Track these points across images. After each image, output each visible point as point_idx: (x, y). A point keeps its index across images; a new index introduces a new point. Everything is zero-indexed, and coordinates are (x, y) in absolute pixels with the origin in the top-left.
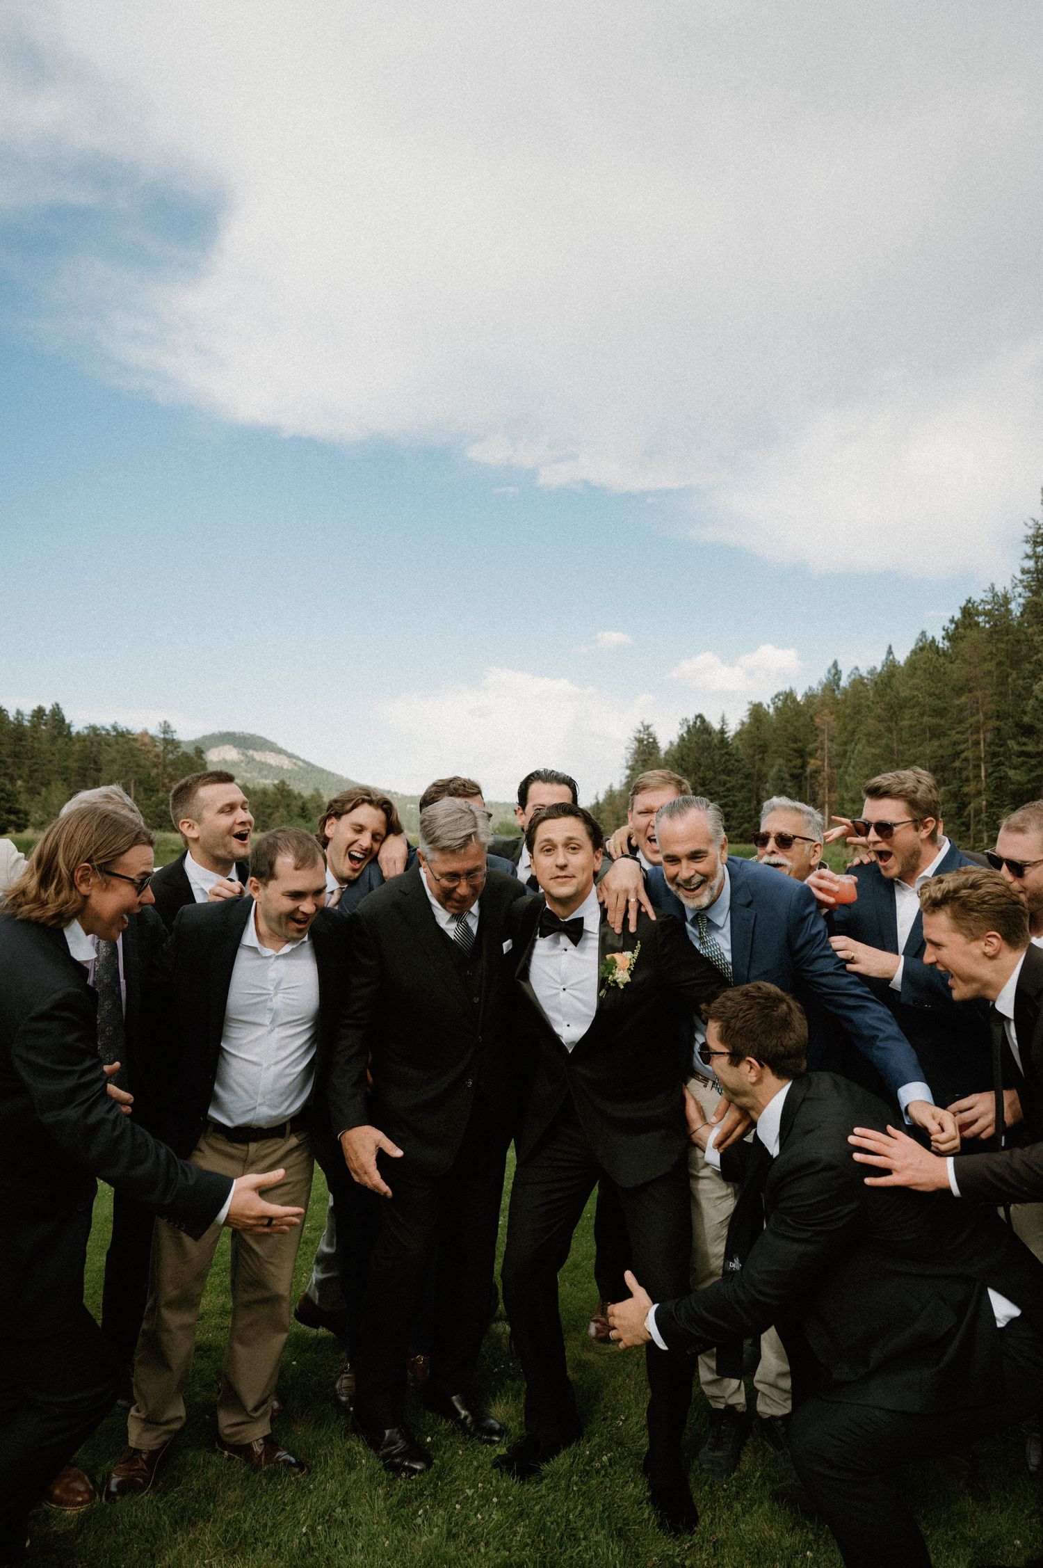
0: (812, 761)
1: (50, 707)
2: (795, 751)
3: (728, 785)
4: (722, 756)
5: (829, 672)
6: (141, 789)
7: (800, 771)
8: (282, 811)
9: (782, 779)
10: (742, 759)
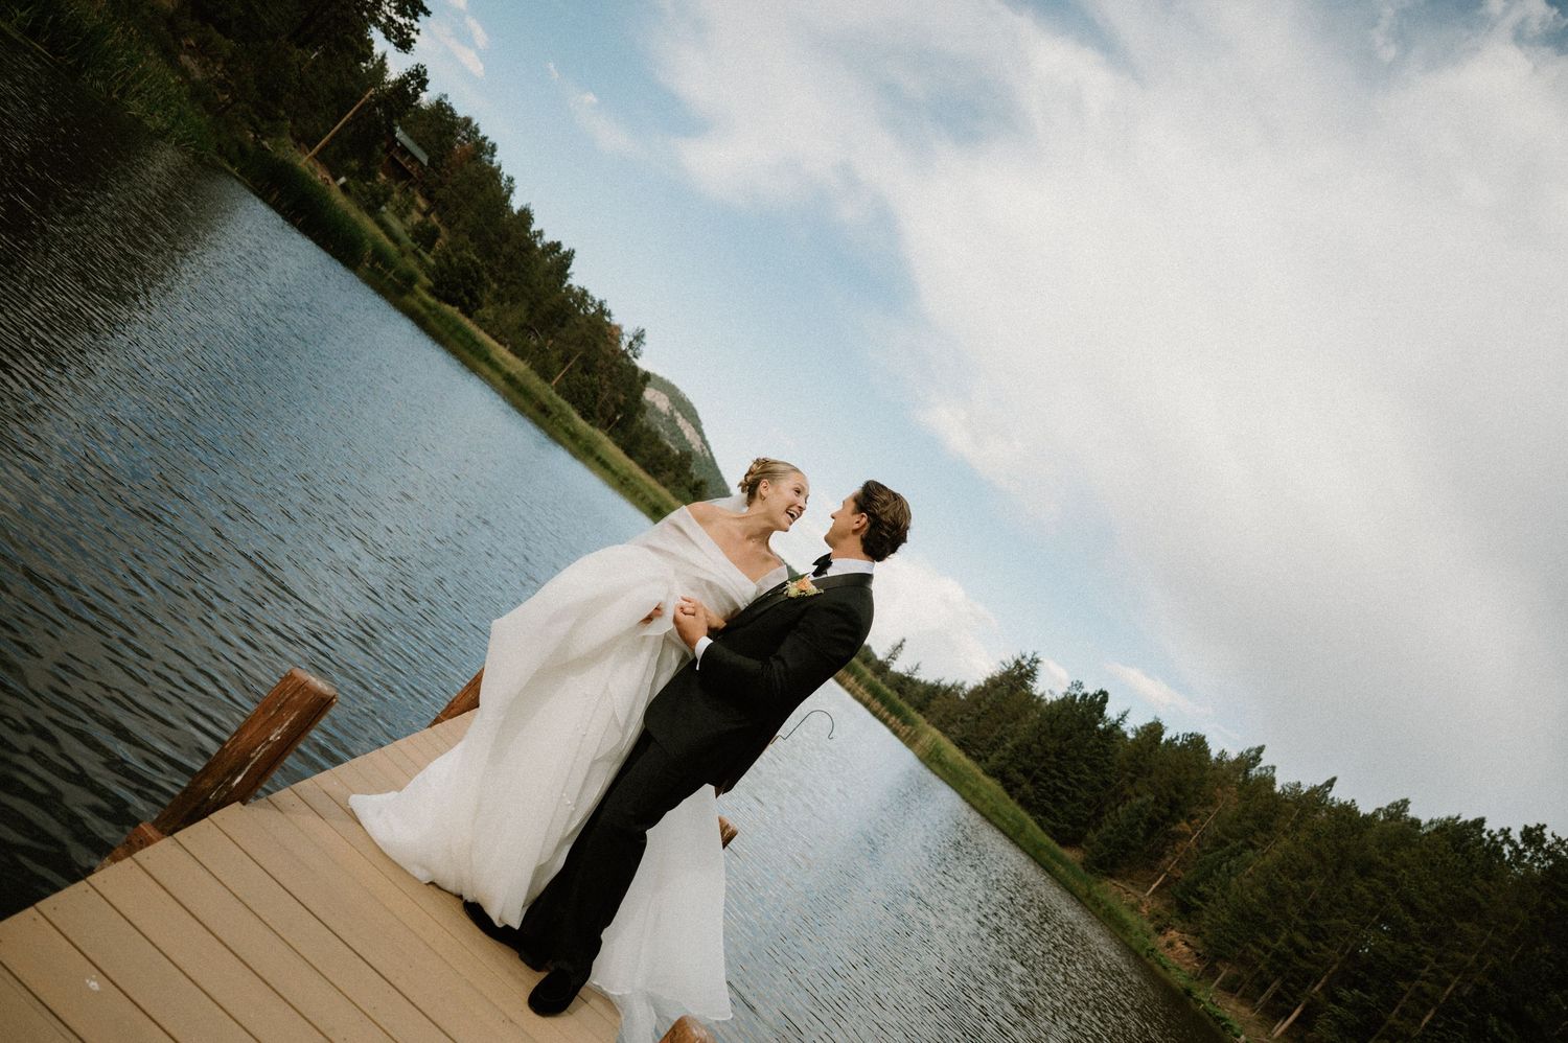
0: (1183, 823)
1: (567, 250)
2: (1173, 800)
5: (1249, 751)
6: (581, 366)
7: (1164, 821)
9: (1141, 816)
10: (1113, 765)
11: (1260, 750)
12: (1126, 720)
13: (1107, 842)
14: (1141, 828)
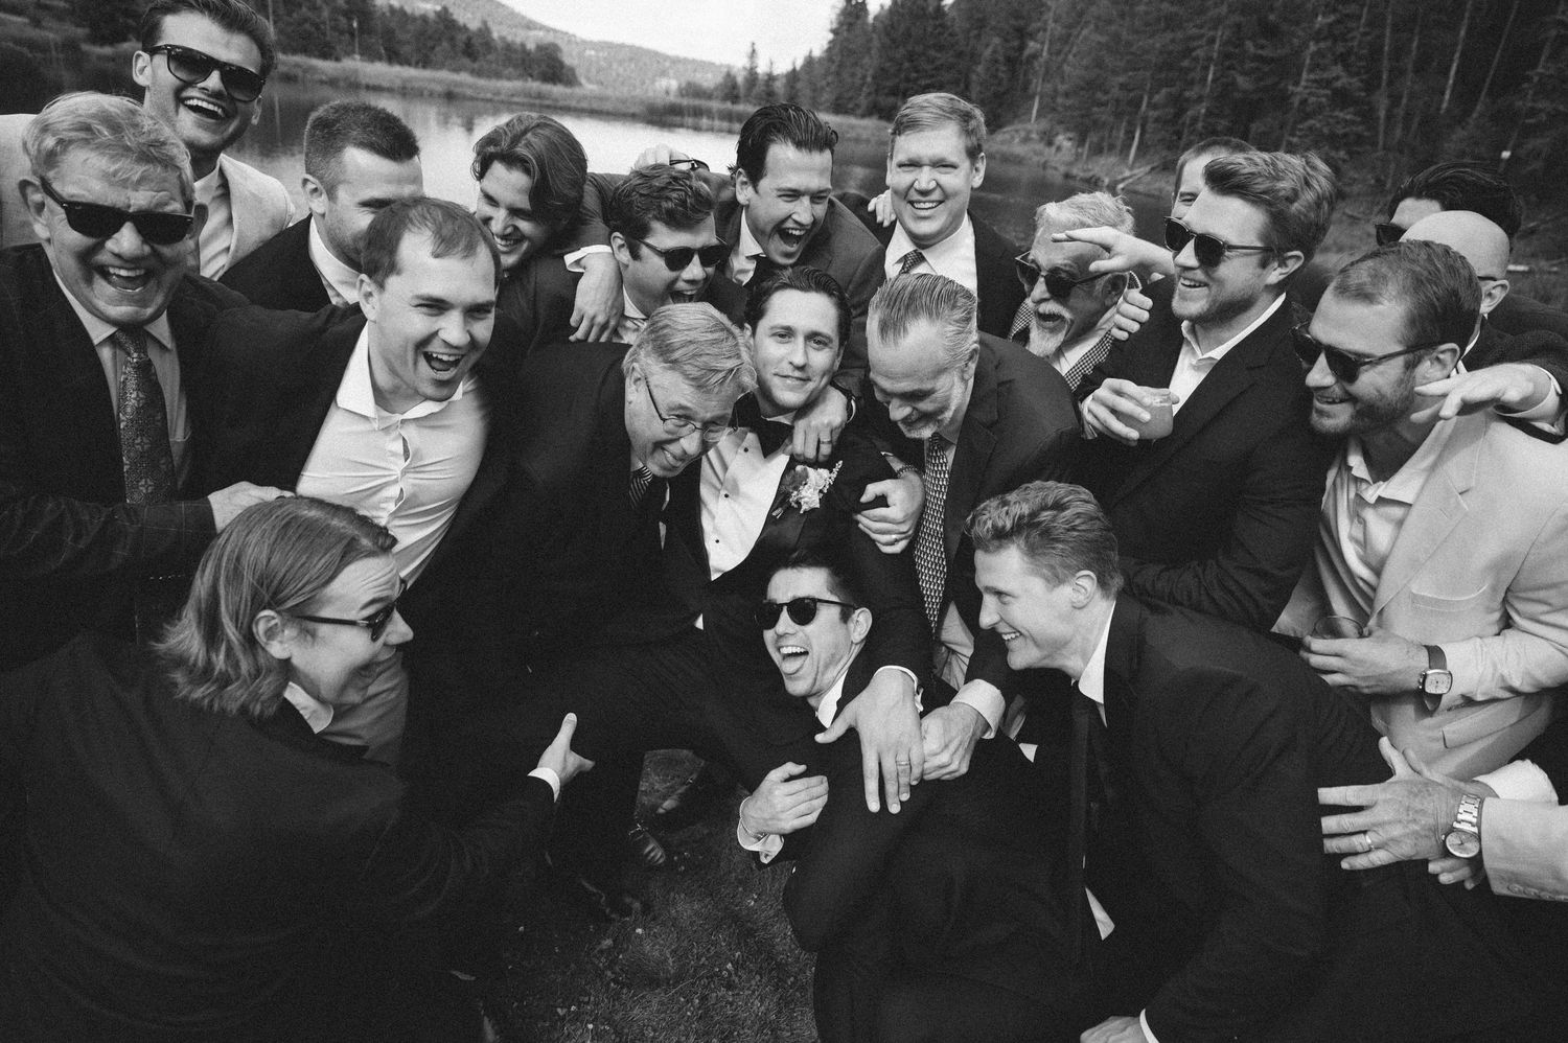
0: (1032, 44)
2: (1016, 29)
3: (938, 63)
4: (936, 27)
7: (1016, 53)
8: (445, 44)
9: (996, 61)
10: (957, 34)
14: (1003, 72)
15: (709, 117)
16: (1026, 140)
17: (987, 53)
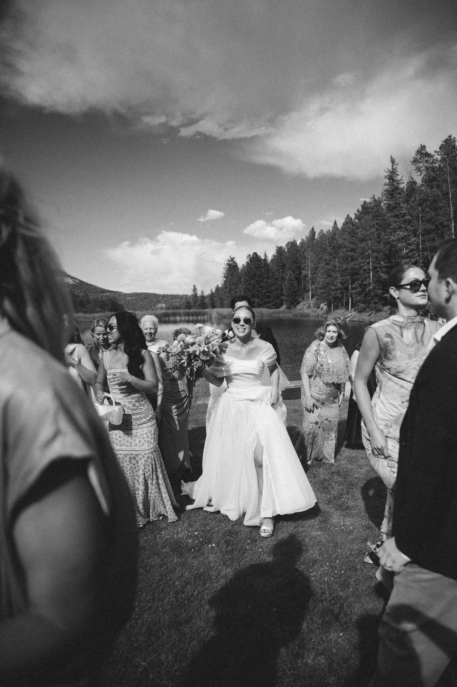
0: (304, 272)
2: (296, 267)
4: (265, 270)
5: (310, 232)
7: (298, 276)
9: (292, 280)
10: (274, 272)
11: (313, 229)
12: (267, 255)
13: (289, 296)
14: (295, 283)
15: (179, 316)
16: (309, 307)
17: (287, 277)
